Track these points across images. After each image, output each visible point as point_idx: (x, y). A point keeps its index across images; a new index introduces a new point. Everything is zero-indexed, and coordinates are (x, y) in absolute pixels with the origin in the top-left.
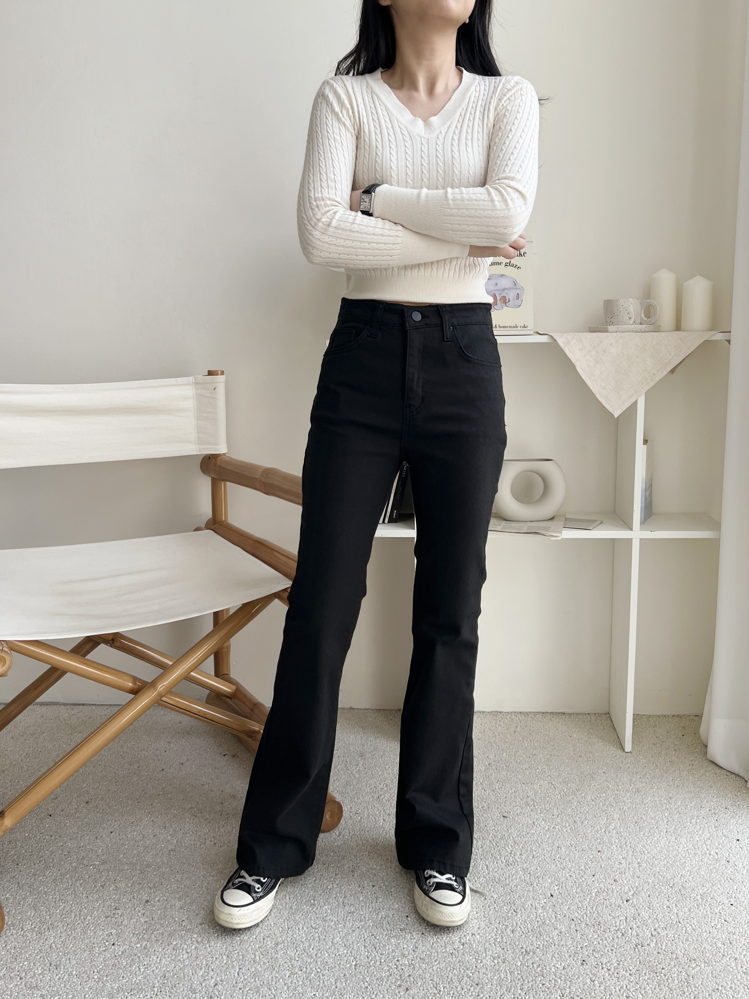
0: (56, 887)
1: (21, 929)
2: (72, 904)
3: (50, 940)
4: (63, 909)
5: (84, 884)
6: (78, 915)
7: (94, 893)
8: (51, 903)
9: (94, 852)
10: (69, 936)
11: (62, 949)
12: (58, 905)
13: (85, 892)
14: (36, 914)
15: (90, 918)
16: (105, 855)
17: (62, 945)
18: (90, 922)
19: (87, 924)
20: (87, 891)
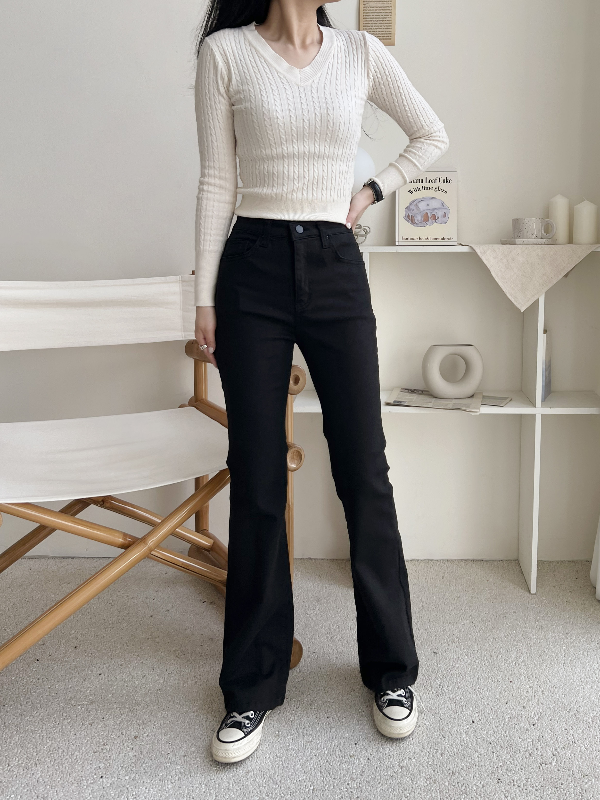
0: (43, 726)
1: (7, 765)
2: (60, 741)
3: (38, 774)
4: (51, 746)
5: (72, 722)
6: (66, 751)
7: (82, 731)
8: (38, 740)
9: (82, 693)
10: (57, 771)
11: (49, 782)
12: (45, 742)
13: (73, 730)
14: (23, 750)
15: (78, 754)
16: (93, 696)
17: (50, 779)
18: (78, 757)
19: (75, 759)
20: (75, 729)
